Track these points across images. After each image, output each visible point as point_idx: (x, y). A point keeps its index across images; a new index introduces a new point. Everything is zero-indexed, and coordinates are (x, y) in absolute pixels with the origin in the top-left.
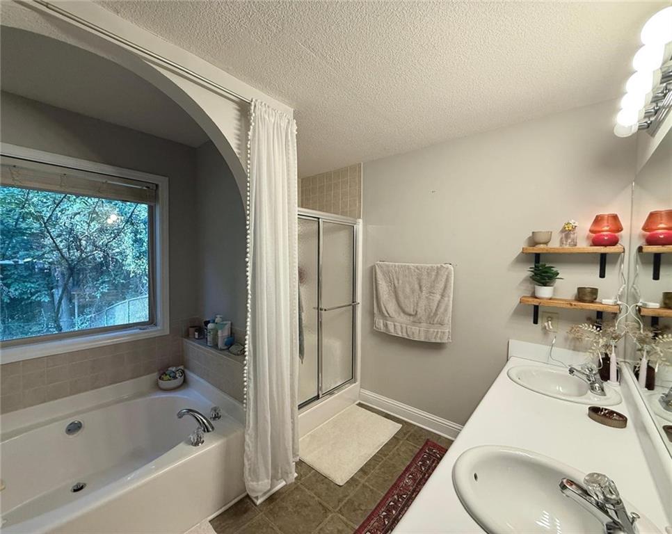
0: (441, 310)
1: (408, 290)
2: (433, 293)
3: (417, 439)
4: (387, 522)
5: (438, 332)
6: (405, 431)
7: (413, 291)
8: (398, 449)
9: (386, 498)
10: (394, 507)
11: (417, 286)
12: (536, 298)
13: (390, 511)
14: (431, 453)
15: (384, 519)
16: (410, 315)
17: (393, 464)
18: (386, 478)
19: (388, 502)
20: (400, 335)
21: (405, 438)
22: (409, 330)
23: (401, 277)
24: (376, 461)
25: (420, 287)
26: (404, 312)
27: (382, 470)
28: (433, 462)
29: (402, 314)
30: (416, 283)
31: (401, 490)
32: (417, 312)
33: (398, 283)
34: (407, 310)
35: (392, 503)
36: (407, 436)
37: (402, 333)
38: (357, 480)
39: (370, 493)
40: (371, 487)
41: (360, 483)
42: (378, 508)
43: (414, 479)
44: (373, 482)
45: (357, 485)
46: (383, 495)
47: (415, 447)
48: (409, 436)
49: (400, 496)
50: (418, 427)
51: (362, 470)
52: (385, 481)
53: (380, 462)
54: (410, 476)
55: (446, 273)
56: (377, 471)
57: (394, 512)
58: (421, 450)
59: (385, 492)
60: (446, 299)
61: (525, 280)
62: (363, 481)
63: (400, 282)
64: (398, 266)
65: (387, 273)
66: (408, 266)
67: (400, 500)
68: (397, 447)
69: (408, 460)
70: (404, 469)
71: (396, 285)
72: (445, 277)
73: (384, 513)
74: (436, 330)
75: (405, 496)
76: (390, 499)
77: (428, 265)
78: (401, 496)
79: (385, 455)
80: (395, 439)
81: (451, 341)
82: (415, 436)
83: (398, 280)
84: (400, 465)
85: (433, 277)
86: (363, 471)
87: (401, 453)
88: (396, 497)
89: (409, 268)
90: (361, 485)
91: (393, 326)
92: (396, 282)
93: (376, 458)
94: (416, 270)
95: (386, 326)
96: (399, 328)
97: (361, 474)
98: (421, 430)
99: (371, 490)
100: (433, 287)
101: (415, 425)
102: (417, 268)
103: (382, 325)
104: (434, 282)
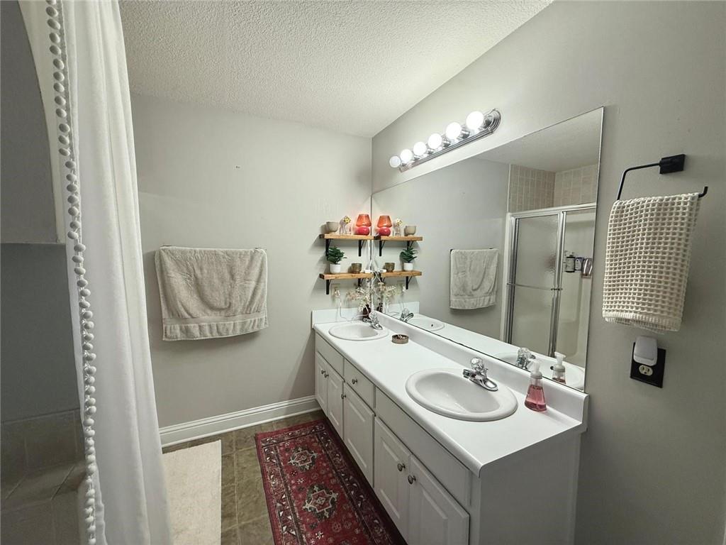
0: (258, 297)
1: (216, 281)
2: (248, 280)
3: (246, 442)
4: (294, 533)
5: (255, 321)
6: (228, 444)
7: (222, 281)
8: (237, 464)
9: (271, 515)
10: (286, 514)
11: (227, 276)
12: (331, 274)
13: (286, 521)
14: (267, 443)
15: (289, 532)
16: (220, 309)
17: (248, 481)
18: (255, 499)
19: (277, 515)
20: (209, 336)
21: (234, 450)
22: (221, 327)
23: (205, 266)
24: (228, 494)
25: (232, 276)
26: (212, 308)
27: (244, 495)
28: (276, 449)
29: (209, 312)
30: (226, 271)
31: (277, 495)
32: (230, 303)
33: (202, 274)
34: (216, 304)
35: (281, 513)
36: (234, 447)
37: (211, 333)
38: (231, 530)
39: (255, 527)
40: (251, 521)
41: (235, 530)
42: (276, 530)
43: (277, 476)
44: (247, 515)
45: (235, 536)
46: (267, 515)
47: (250, 450)
48: (236, 445)
49: (281, 501)
50: (236, 431)
51: (223, 517)
52: (256, 502)
53: (234, 491)
54: (272, 476)
55: (261, 258)
56: (240, 502)
57: (290, 517)
58: (258, 448)
59: (267, 511)
60: (262, 284)
61: (320, 261)
62: (236, 526)
63: (205, 271)
64: (200, 251)
65: (183, 262)
66: (215, 251)
67: (284, 503)
68: (235, 463)
69: (257, 465)
70: (261, 476)
71: (199, 276)
72: (260, 262)
73: (284, 528)
74: (253, 319)
75: (284, 496)
76: (277, 512)
77: (241, 250)
78: (281, 499)
79: (233, 480)
80: (226, 458)
81: (267, 326)
82: (240, 440)
83: (201, 269)
84: (254, 476)
85: (247, 263)
86: (227, 515)
87: (245, 466)
88: (278, 505)
89: (216, 254)
90: (238, 531)
91: (197, 329)
92: (198, 272)
93: (226, 493)
94: (226, 257)
95: (186, 331)
96: (207, 329)
97: (227, 521)
98: (240, 432)
99: (253, 524)
100: (247, 273)
101: (231, 432)
102: (226, 253)
103: (178, 331)
104: (248, 268)
